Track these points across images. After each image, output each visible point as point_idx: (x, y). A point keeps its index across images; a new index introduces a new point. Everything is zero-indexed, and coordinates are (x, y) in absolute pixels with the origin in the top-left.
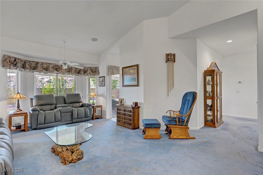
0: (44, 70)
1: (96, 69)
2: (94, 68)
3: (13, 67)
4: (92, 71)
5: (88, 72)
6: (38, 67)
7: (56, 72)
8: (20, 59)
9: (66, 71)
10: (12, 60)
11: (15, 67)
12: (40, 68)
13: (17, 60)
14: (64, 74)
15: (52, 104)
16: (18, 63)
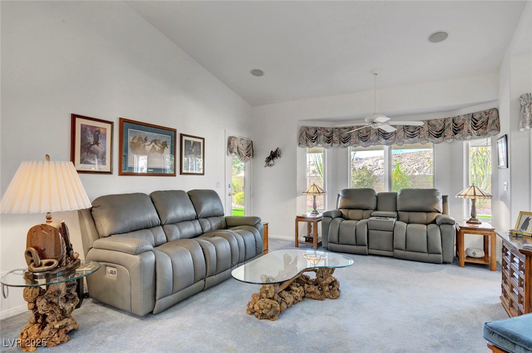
0: (361, 141)
1: (487, 116)
2: (483, 114)
3: (311, 143)
4: (475, 124)
5: (465, 129)
6: (352, 137)
7: (383, 141)
8: (324, 128)
9: (405, 136)
10: (311, 132)
11: (314, 144)
12: (355, 137)
13: (319, 132)
14: (401, 143)
15: (366, 208)
16: (320, 134)
